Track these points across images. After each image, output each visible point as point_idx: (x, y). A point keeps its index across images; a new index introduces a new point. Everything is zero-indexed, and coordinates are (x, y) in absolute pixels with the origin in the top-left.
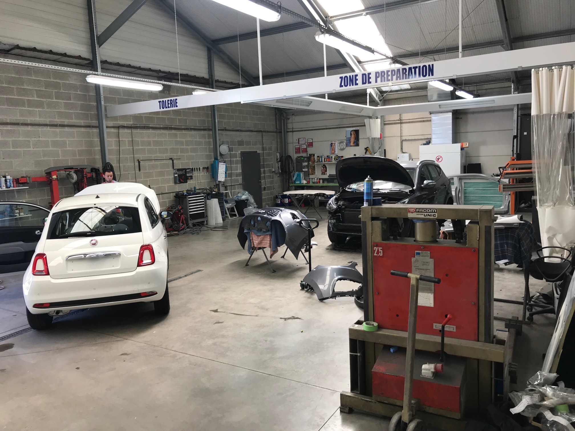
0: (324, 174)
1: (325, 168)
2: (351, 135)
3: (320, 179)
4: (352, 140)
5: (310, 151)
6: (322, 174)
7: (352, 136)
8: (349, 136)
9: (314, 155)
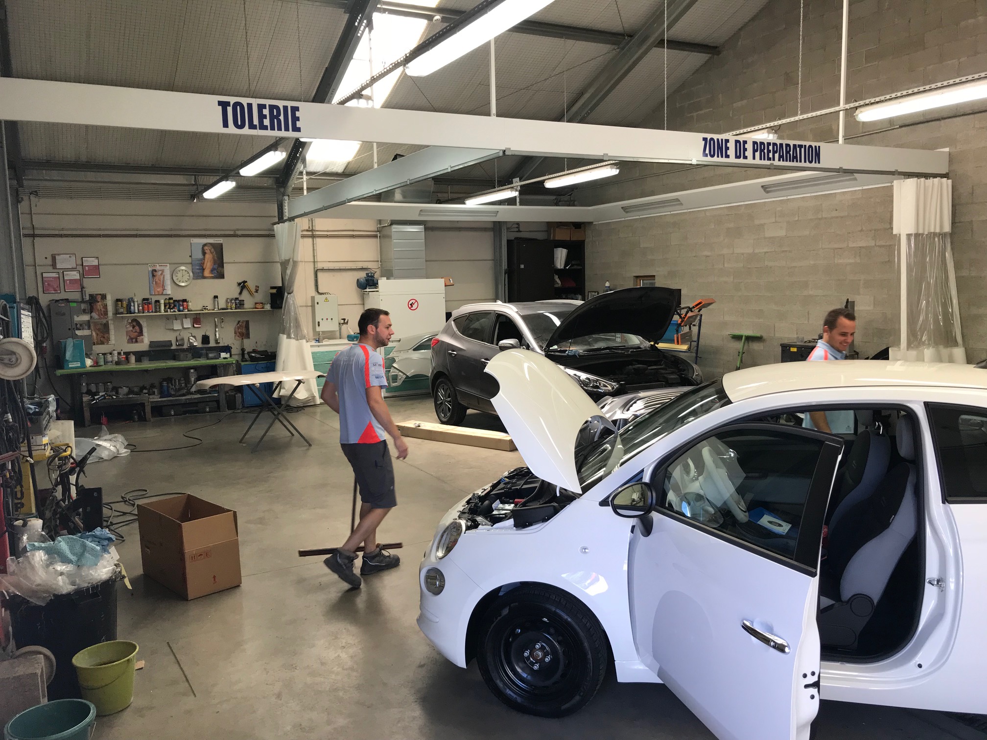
0: (136, 342)
1: (137, 328)
2: (204, 253)
3: (127, 354)
4: (208, 265)
5: (92, 286)
6: (128, 342)
7: (207, 256)
8: (200, 256)
9: (104, 297)
